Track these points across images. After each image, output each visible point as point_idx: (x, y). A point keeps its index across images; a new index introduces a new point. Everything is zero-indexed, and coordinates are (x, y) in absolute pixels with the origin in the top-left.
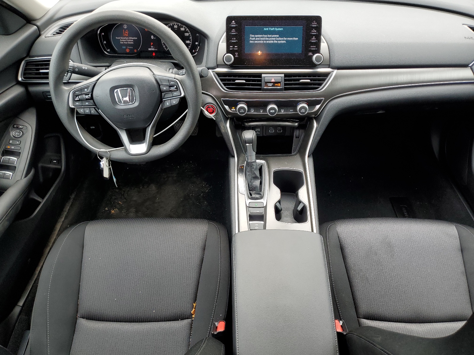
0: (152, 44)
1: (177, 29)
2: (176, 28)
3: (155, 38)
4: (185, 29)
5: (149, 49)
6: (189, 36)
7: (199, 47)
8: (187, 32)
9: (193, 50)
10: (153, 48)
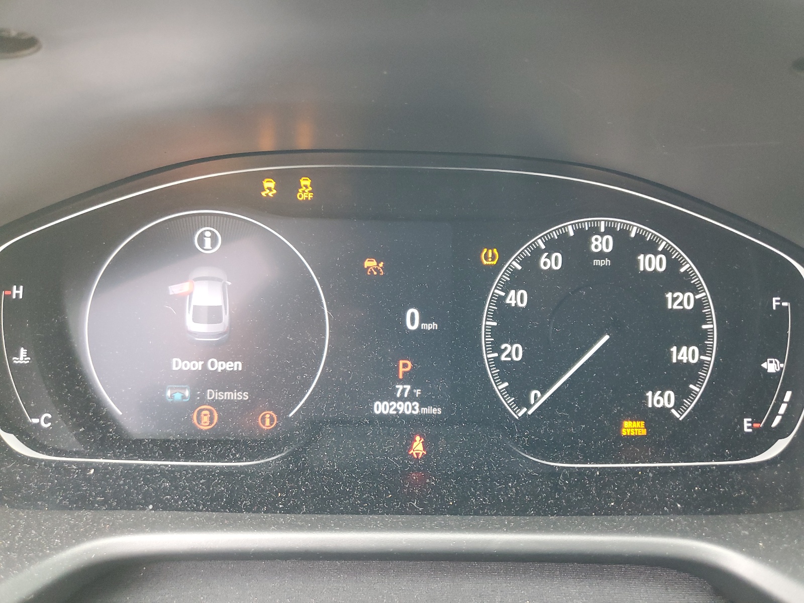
0: (404, 366)
1: (607, 262)
2: (601, 255)
3: (433, 326)
4: (674, 264)
5: (381, 408)
6: (698, 314)
7: (788, 395)
8: (684, 284)
9: (747, 423)
10: (411, 398)
